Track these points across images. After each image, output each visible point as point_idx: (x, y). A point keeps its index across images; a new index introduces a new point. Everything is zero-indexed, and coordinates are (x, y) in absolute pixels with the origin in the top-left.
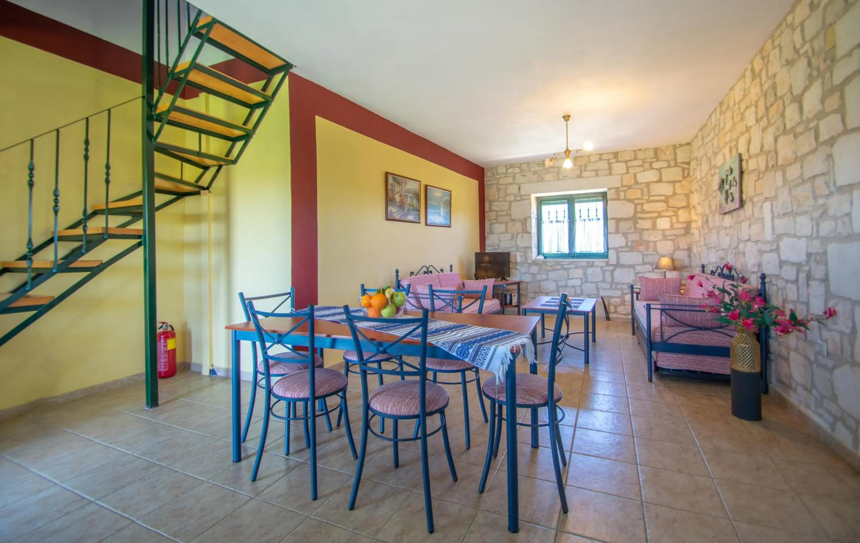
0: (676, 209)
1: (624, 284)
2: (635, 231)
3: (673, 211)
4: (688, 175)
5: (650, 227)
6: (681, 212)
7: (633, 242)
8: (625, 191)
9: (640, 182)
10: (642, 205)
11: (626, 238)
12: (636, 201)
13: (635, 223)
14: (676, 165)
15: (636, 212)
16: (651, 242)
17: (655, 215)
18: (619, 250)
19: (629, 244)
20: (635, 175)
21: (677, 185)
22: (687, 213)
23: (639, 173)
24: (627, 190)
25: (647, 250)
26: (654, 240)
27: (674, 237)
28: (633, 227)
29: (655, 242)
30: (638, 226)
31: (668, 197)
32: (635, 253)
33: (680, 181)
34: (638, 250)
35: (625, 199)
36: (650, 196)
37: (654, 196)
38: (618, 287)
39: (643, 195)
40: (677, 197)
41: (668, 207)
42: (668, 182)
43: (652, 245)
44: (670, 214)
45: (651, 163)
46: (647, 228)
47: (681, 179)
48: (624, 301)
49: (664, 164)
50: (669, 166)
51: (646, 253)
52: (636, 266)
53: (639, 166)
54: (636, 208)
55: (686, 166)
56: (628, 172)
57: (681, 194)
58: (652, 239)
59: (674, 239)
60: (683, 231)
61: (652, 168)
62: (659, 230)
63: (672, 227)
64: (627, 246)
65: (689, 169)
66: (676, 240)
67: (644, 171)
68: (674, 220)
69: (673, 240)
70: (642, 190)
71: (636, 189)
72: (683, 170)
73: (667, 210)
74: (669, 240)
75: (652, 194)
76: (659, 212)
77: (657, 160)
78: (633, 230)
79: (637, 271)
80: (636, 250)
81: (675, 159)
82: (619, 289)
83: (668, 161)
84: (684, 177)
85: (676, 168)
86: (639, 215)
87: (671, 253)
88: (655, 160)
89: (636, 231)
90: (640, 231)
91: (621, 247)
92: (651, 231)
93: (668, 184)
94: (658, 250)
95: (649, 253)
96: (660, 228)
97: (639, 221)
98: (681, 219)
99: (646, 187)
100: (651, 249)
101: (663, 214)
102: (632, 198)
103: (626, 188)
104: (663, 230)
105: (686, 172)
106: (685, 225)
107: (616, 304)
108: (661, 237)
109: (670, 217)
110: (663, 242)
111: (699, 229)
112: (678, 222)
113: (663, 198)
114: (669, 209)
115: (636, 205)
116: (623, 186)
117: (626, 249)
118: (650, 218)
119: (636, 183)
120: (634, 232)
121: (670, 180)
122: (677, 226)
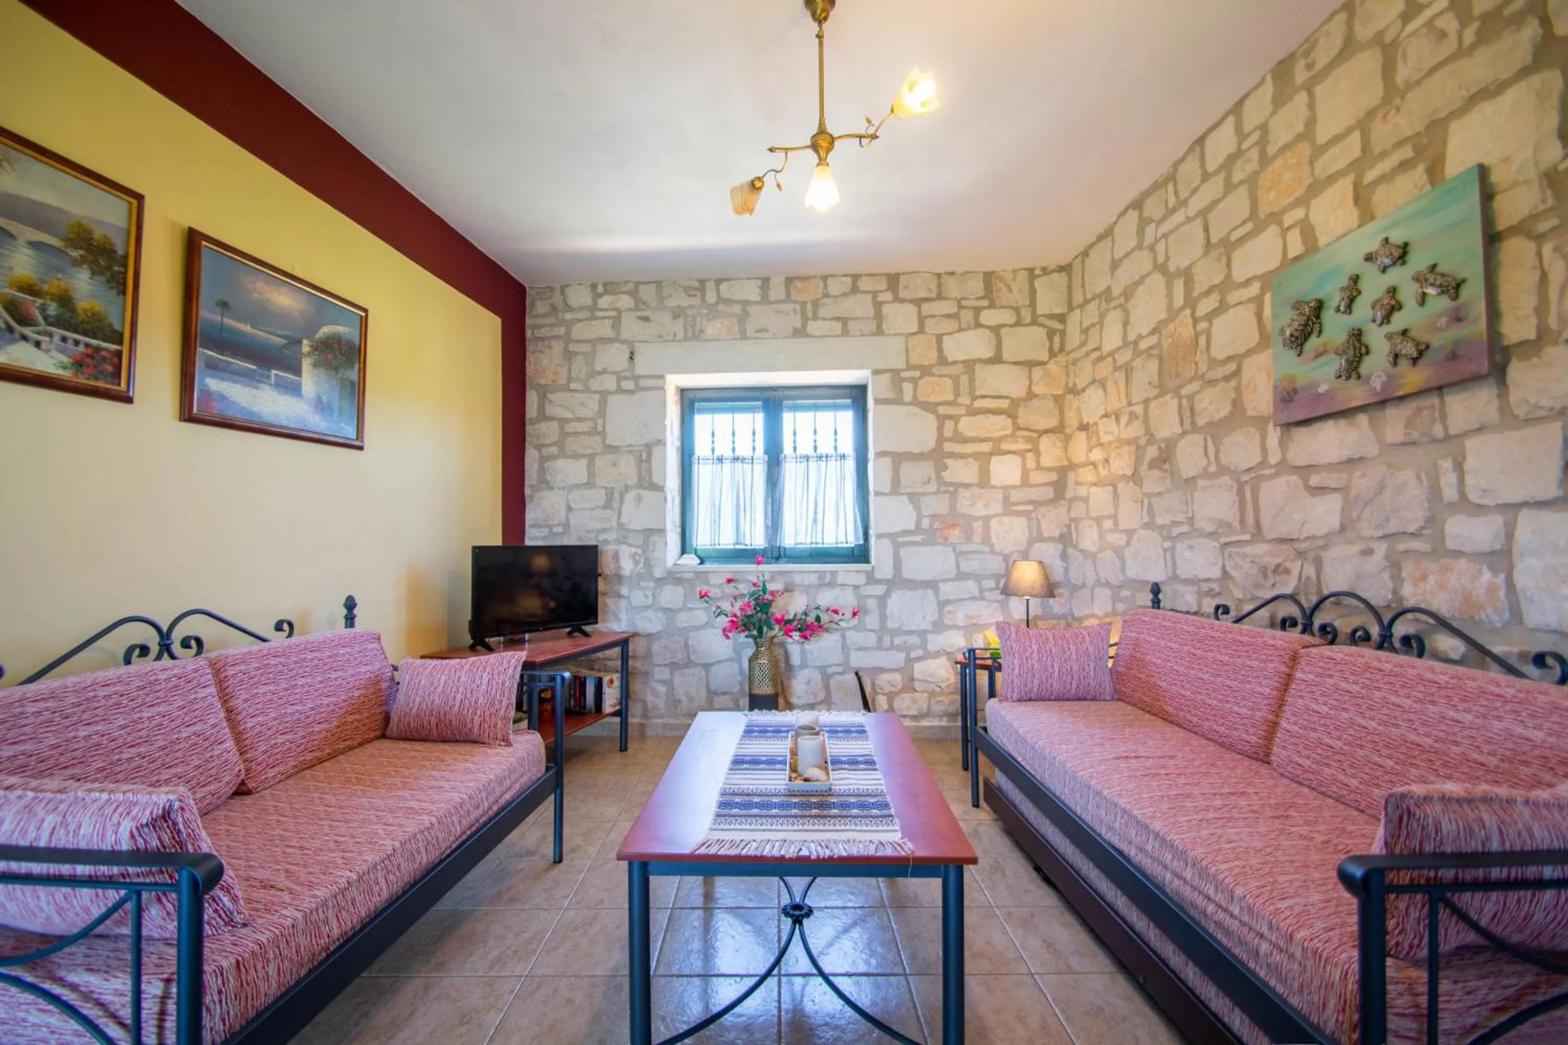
0: (1036, 435)
1: (910, 633)
2: (938, 489)
3: (1028, 440)
4: (1062, 350)
5: (975, 481)
6: (1045, 443)
7: (934, 517)
8: (915, 381)
9: (950, 360)
10: (956, 419)
11: (918, 509)
12: (941, 410)
13: (941, 467)
14: (1034, 322)
15: (941, 439)
16: (977, 519)
17: (986, 447)
18: (900, 539)
19: (926, 523)
20: (939, 338)
21: (1037, 372)
22: (1059, 445)
23: (950, 334)
24: (920, 378)
25: (969, 539)
26: (983, 512)
27: (1030, 508)
28: (934, 477)
29: (986, 519)
30: (947, 476)
31: (1016, 403)
32: (939, 548)
33: (1043, 363)
34: (946, 539)
35: (916, 402)
36: (975, 398)
37: (984, 397)
38: (897, 641)
39: (957, 395)
40: (1035, 402)
41: (1017, 427)
42: (1015, 363)
43: (978, 526)
44: (1021, 446)
45: (977, 311)
46: (966, 482)
47: (1045, 357)
48: (912, 679)
49: (1007, 317)
50: (1018, 323)
51: (965, 547)
52: (941, 585)
53: (949, 316)
54: (940, 429)
55: (1057, 325)
56: (921, 330)
57: (1044, 396)
58: (980, 510)
59: (1031, 512)
60: (1050, 492)
61: (978, 325)
62: (994, 487)
63: (1025, 482)
64: (918, 529)
65: (1063, 333)
66: (1033, 515)
67: (960, 330)
68: (1031, 463)
69: (1026, 514)
70: (956, 379)
71: (941, 376)
72: (1051, 333)
73: (1013, 436)
74: (1020, 514)
75: (978, 393)
76: (997, 441)
77: (991, 306)
78: (933, 487)
79: (943, 597)
80: (941, 540)
81: (1033, 305)
82: (898, 648)
83: (1017, 310)
84: (1052, 354)
85: (1035, 329)
86: (948, 447)
87: (1022, 548)
88: (985, 303)
89: (943, 489)
90: (951, 489)
91: (906, 532)
92: (976, 491)
93: (1016, 368)
94: (994, 540)
95: (972, 547)
96: (998, 485)
97: (949, 462)
98: (1048, 460)
99: (965, 373)
100: (977, 538)
101: (1005, 446)
102: (933, 399)
103: (917, 374)
104: (1006, 488)
105: (1057, 339)
106: (1054, 477)
107: (893, 689)
108: (997, 507)
109: (1021, 454)
110: (1006, 519)
112: (1039, 468)
113: (1004, 404)
114: (1019, 433)
115: (942, 419)
116: (910, 367)
117: (918, 538)
118: (976, 456)
119: (942, 360)
120: (937, 492)
121: (1021, 359)
122: (1037, 477)
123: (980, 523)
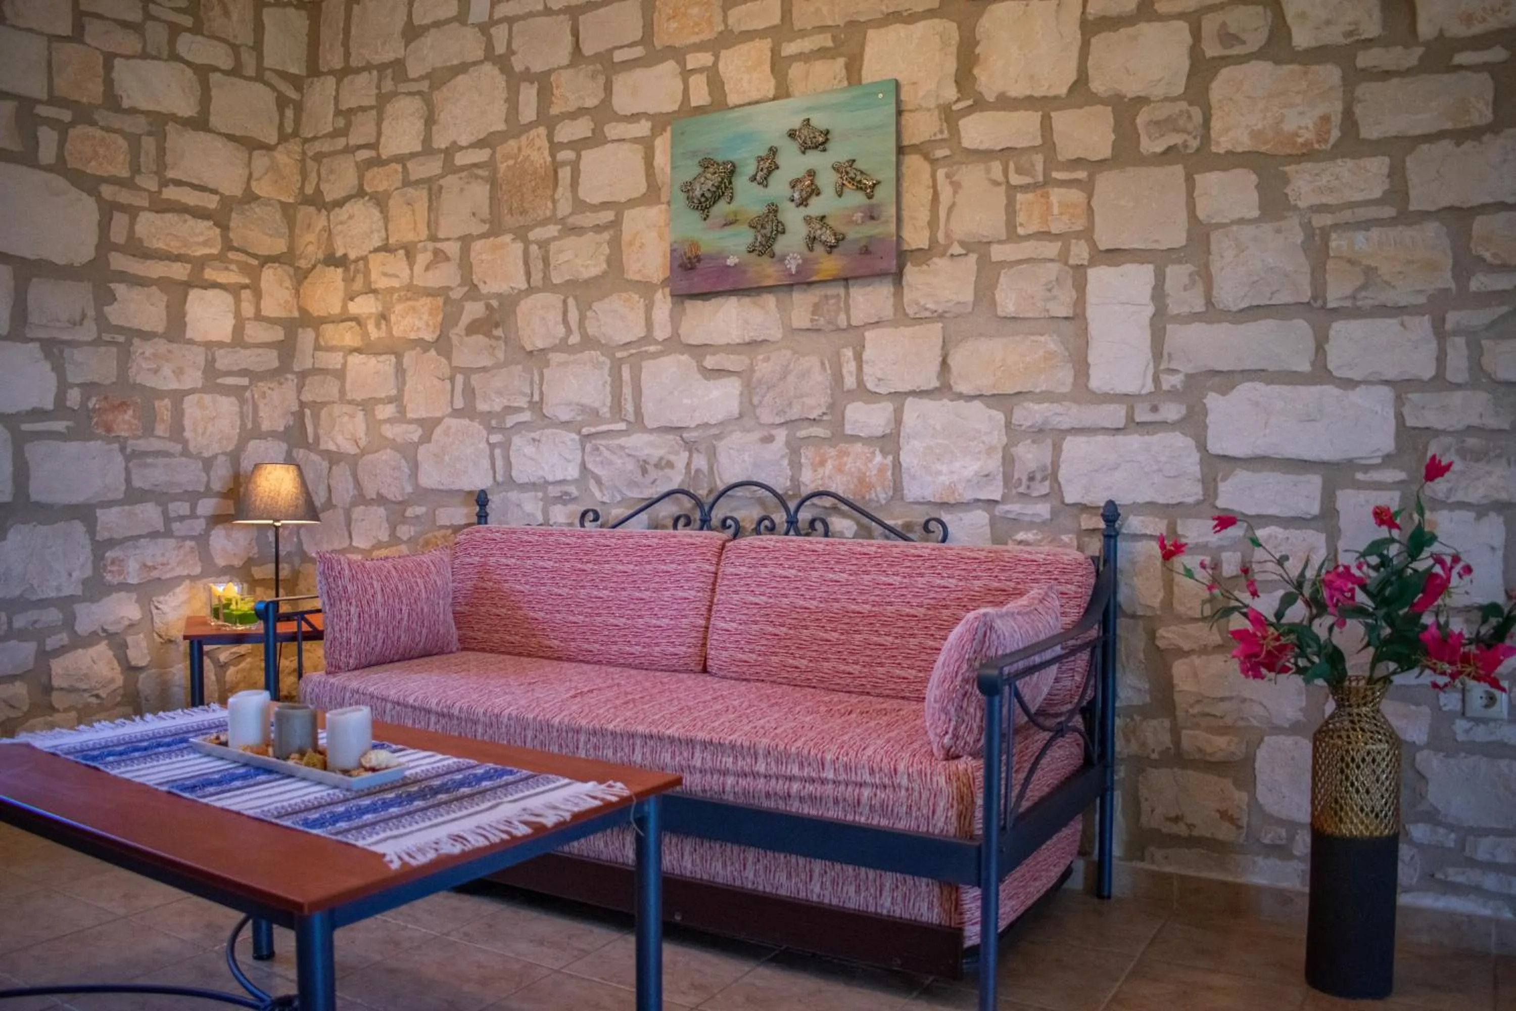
0: (255, 262)
1: (43, 603)
2: (99, 337)
3: (244, 268)
4: (295, 134)
5: (160, 328)
6: (269, 277)
7: (89, 388)
8: (63, 129)
9: (126, 104)
10: (133, 212)
11: (59, 369)
12: (107, 191)
13: (105, 297)
14: (259, 77)
15: (105, 245)
16: (159, 394)
17: (179, 271)
18: (25, 427)
19: (74, 397)
20: (109, 58)
21: (260, 161)
22: (288, 283)
23: (128, 57)
24: (73, 124)
25: (149, 431)
26: (174, 386)
27: (245, 381)
28: (91, 313)
29: (178, 397)
30: (113, 313)
31: (228, 204)
32: (95, 445)
33: (269, 148)
34: (109, 430)
35: (60, 167)
36: (165, 183)
37: (179, 183)
38: (19, 622)
39: (136, 169)
40: (258, 210)
41: (228, 246)
42: (231, 138)
43: (163, 407)
44: (232, 277)
45: (175, 30)
46: (147, 328)
47: (273, 139)
48: (48, 689)
49: (220, 56)
50: (236, 72)
51: (143, 444)
52: (99, 512)
53: (125, 25)
54: (104, 227)
55: (292, 94)
56: (78, 35)
57: (268, 202)
58: (167, 381)
59: (245, 388)
60: (271, 360)
61: (174, 57)
62: (191, 342)
63: (238, 340)
64: (60, 409)
65: (299, 108)
66: (248, 394)
67: (144, 55)
68: (248, 309)
69: (237, 392)
70: (134, 141)
71: (109, 130)
72: (282, 102)
73: (220, 258)
74: (227, 391)
75: (170, 174)
76: (200, 263)
77: (197, 30)
78: (88, 332)
79: (103, 535)
80: (100, 431)
81: (258, 47)
82: (22, 635)
83: (235, 49)
84: (283, 138)
85: (259, 86)
86: (118, 262)
87: (230, 447)
88: (187, 21)
89: (106, 337)
90: (121, 339)
91: (38, 414)
92: (162, 346)
93: (231, 145)
94: (188, 434)
95: (156, 445)
96: (198, 338)
97: (120, 289)
98: (270, 308)
99: (150, 134)
100: (161, 430)
101: (210, 274)
102: (92, 168)
103: (66, 116)
104: (209, 345)
105: (289, 113)
106: (278, 334)
107: (13, 714)
108: (193, 378)
109: (234, 290)
110: (207, 398)
111: (399, 356)
112: (259, 317)
113: (211, 202)
114: (231, 255)
115: (108, 210)
116: (53, 100)
117: (60, 426)
118: (164, 283)
119: (112, 101)
120: (97, 342)
121: (237, 132)
122: (256, 333)
123: (167, 401)
